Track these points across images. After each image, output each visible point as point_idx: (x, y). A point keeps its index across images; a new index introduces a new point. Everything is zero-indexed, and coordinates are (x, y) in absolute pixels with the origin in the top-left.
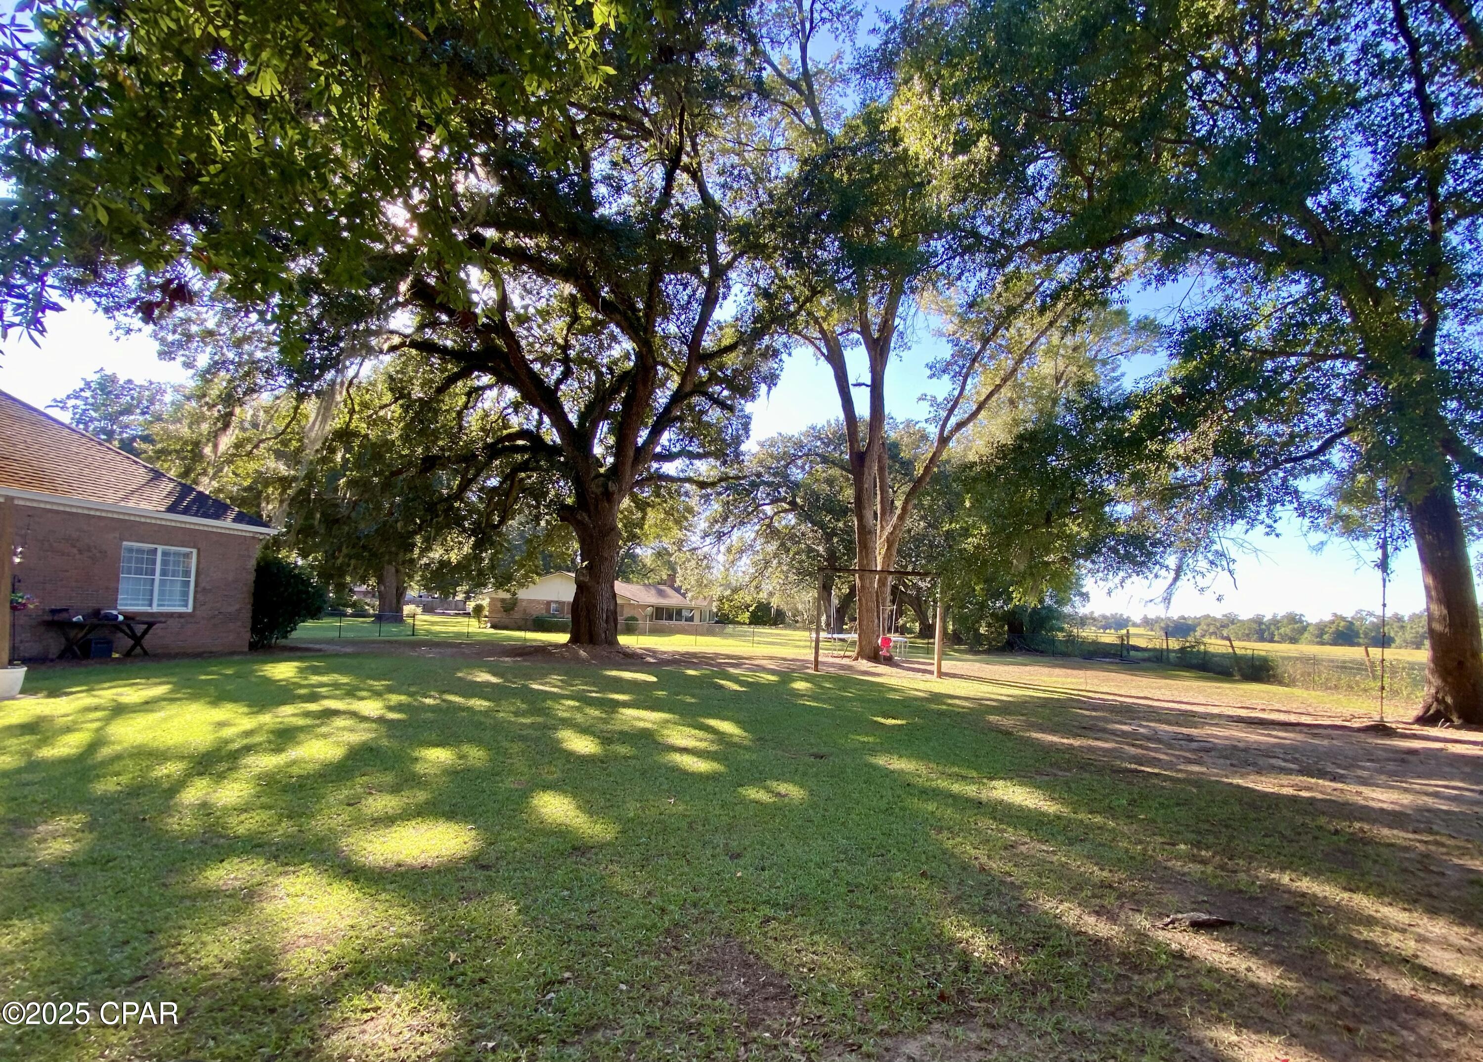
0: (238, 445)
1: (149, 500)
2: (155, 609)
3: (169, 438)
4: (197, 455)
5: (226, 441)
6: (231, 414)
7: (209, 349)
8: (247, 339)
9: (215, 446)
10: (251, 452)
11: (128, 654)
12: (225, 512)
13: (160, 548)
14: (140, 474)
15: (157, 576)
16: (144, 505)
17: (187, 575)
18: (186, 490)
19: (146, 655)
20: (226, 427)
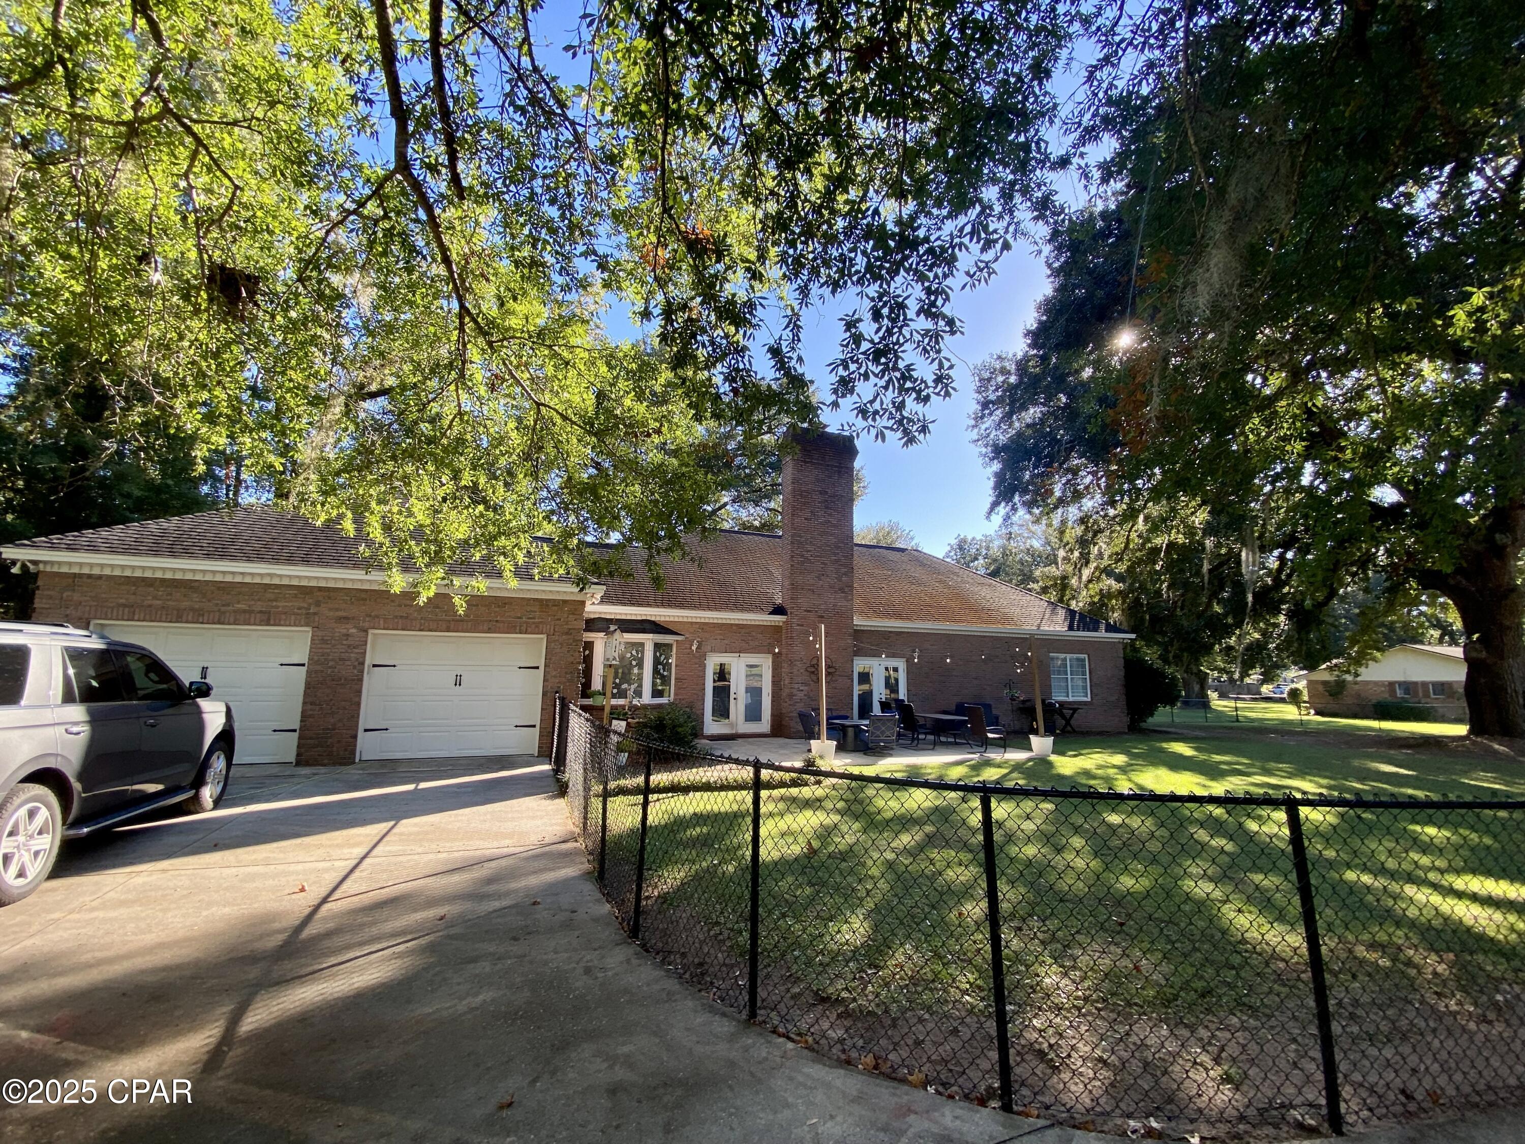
0: (1092, 574)
1: (1057, 623)
2: (1071, 699)
4: (1066, 586)
5: (1086, 573)
11: (1064, 730)
12: (1096, 626)
13: (1068, 656)
15: (1069, 676)
16: (1056, 628)
17: (1084, 674)
18: (1072, 613)
19: (1074, 732)
20: (1087, 563)
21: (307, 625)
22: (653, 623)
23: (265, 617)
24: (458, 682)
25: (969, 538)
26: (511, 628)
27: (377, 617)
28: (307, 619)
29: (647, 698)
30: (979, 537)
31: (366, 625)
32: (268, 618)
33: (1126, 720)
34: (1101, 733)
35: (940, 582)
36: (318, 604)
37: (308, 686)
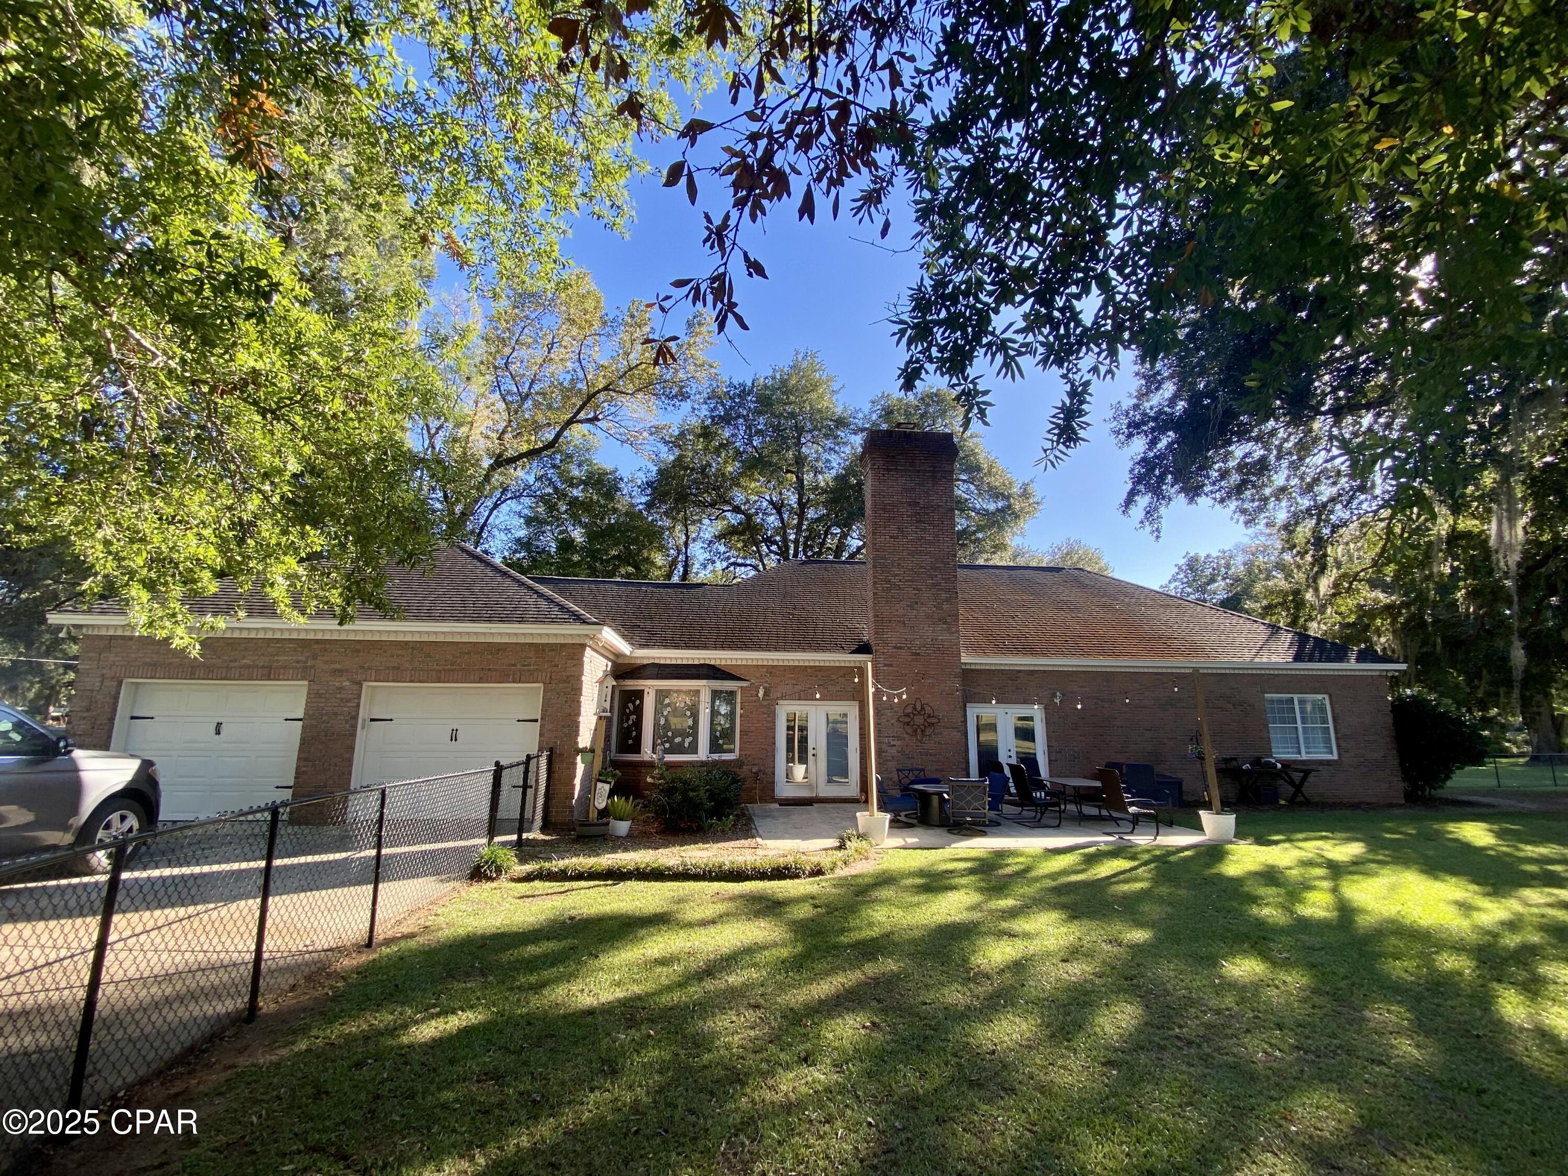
0: (1336, 585)
1: (1276, 652)
2: (1304, 757)
3: (1272, 593)
4: (1299, 603)
5: (1325, 584)
6: (1325, 555)
7: (1284, 504)
8: (1316, 481)
9: (1316, 590)
10: (1350, 588)
11: (1292, 801)
12: (1346, 654)
13: (1296, 697)
14: (1261, 632)
15: (1299, 725)
16: (1275, 659)
17: (1325, 721)
18: (1303, 638)
19: (1308, 803)
20: (1323, 569)
21: (303, 679)
22: (713, 667)
23: (265, 671)
24: (454, 737)
25: (1202, 555)
26: (503, 677)
27: (370, 668)
28: (303, 672)
29: (703, 753)
30: (1215, 554)
31: (359, 678)
32: (270, 673)
33: (1400, 786)
34: (1356, 806)
35: (1104, 606)
36: (315, 657)
37: (304, 742)
